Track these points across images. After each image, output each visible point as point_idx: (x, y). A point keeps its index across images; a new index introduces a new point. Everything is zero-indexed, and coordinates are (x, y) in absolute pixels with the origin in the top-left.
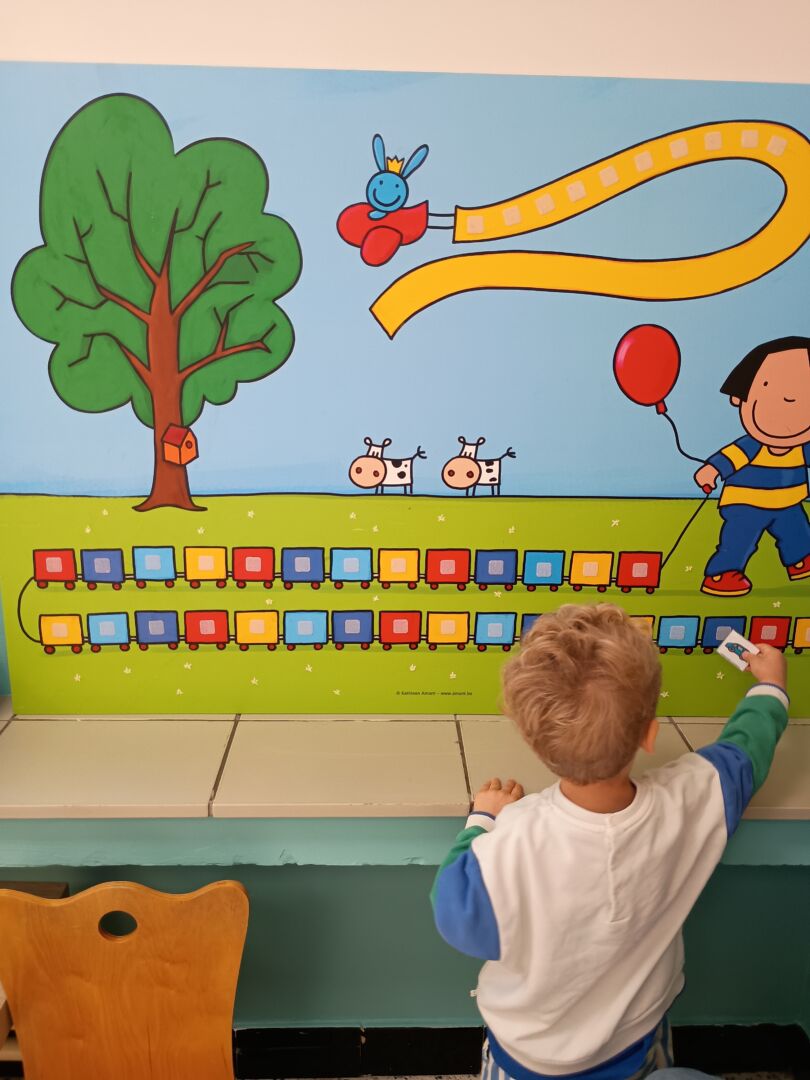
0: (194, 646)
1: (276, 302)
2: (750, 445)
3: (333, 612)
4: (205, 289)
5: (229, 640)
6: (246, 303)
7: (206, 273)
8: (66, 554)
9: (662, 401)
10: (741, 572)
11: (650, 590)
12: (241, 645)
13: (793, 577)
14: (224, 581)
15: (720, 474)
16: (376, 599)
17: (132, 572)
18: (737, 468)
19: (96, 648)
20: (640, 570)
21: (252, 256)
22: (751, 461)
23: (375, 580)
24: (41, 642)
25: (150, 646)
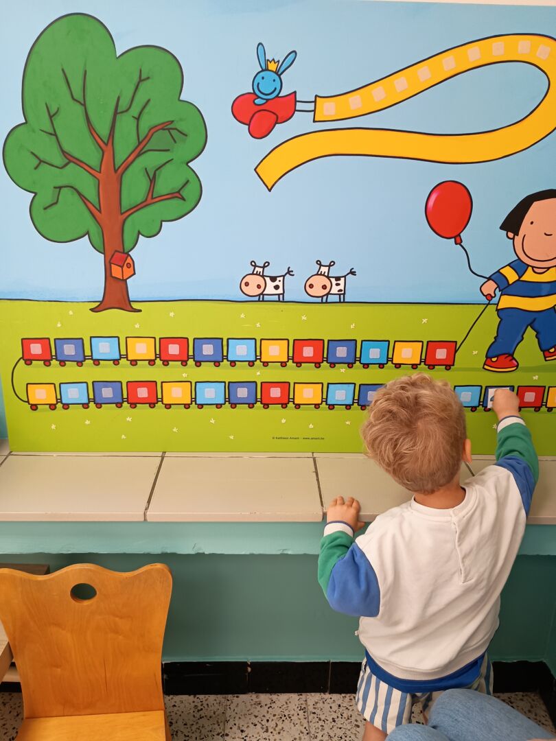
0: (133, 405)
1: (189, 164)
2: (519, 266)
3: (229, 383)
4: (139, 155)
5: (158, 401)
6: (167, 165)
7: (140, 143)
8: (44, 341)
9: (459, 235)
10: (511, 355)
11: (448, 367)
12: (166, 405)
13: (547, 359)
14: (154, 361)
15: (498, 287)
16: (258, 373)
17: (90, 354)
18: (510, 283)
19: (66, 406)
20: (441, 354)
21: (171, 131)
22: (520, 277)
23: (258, 361)
24: (28, 402)
25: (103, 405)
